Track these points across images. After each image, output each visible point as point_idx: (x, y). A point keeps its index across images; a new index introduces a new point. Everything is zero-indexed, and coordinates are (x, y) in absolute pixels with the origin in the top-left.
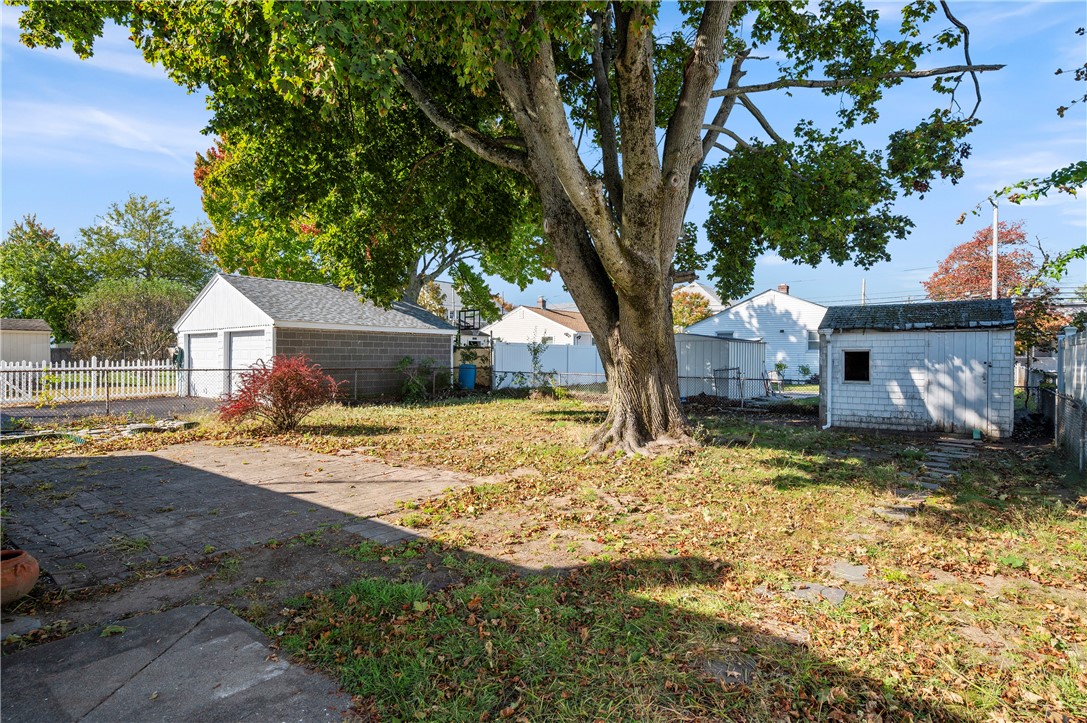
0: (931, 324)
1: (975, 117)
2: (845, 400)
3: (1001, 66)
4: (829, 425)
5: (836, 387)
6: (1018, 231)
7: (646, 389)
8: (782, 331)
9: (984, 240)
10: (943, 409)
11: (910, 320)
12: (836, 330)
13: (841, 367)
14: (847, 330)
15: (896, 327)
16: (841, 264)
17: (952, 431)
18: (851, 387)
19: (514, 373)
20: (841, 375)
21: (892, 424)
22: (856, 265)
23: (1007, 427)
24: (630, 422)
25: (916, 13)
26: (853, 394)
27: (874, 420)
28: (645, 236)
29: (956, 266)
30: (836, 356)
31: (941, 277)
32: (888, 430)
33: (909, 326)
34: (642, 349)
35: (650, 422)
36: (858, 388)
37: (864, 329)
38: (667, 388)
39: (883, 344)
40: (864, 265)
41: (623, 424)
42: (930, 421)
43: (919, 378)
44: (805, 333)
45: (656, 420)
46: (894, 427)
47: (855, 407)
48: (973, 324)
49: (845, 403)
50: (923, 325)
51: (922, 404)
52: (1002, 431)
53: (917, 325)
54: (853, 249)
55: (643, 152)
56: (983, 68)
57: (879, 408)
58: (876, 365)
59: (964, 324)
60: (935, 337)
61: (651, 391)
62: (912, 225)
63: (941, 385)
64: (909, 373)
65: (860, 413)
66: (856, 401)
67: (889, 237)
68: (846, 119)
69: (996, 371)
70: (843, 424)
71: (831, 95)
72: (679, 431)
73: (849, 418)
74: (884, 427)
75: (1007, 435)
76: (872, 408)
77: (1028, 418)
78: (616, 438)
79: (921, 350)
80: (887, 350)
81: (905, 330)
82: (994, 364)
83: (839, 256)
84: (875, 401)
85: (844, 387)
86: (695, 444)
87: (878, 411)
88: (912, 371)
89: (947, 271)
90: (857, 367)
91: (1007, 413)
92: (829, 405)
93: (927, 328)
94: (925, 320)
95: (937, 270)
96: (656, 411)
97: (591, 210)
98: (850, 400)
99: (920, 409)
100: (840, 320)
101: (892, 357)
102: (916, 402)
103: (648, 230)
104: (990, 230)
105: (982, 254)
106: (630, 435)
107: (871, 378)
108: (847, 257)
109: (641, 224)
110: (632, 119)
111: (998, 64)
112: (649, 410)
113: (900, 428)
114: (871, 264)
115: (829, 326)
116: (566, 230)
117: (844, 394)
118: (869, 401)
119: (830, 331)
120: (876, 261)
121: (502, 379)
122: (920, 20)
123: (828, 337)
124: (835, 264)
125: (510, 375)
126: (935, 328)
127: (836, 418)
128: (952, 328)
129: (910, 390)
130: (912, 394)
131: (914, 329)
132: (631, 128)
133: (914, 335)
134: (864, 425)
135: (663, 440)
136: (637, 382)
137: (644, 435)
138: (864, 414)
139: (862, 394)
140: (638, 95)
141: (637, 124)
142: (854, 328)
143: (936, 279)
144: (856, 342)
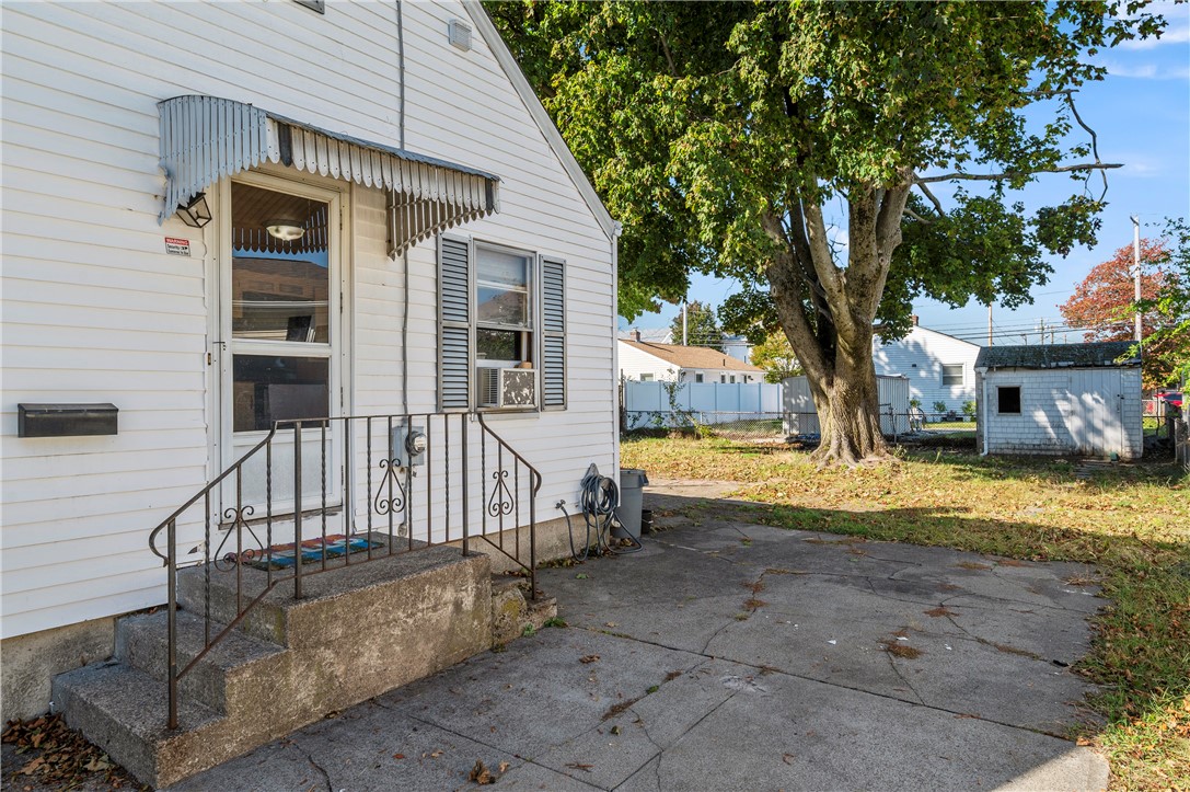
0: (1072, 363)
1: (1104, 200)
2: (999, 430)
3: (1121, 165)
4: (986, 452)
5: (991, 419)
7: (856, 419)
8: (914, 366)
9: (1125, 259)
11: (1054, 360)
12: (990, 369)
13: (995, 401)
14: (999, 369)
15: (1043, 366)
16: (988, 305)
17: (1093, 455)
18: (1005, 419)
19: (649, 413)
20: (995, 408)
21: (1041, 450)
22: (1003, 306)
23: (1137, 449)
24: (845, 444)
25: (1056, 131)
26: (1007, 425)
27: (1025, 447)
28: (864, 304)
29: (1095, 288)
30: (991, 391)
31: (1079, 300)
32: (1038, 455)
33: (1053, 364)
35: (859, 444)
36: (1011, 419)
37: (1015, 368)
38: (872, 417)
39: (1033, 380)
40: (1011, 306)
41: (840, 446)
42: (1073, 447)
43: (1062, 406)
44: (937, 368)
45: (865, 442)
46: (1043, 453)
47: (1009, 436)
48: (1107, 363)
49: (1000, 431)
50: (1065, 364)
51: (1067, 432)
52: (1134, 453)
53: (1061, 364)
54: (998, 292)
55: (868, 246)
56: (1108, 166)
57: (1029, 436)
58: (1025, 397)
59: (1100, 363)
60: (1075, 373)
61: (859, 420)
62: (1053, 271)
64: (1055, 405)
65: (1013, 441)
66: (1009, 430)
67: (1032, 280)
68: (996, 183)
69: (1127, 402)
70: (998, 451)
71: (983, 164)
72: (883, 451)
73: (1003, 446)
74: (1035, 452)
75: (1138, 456)
76: (1024, 436)
77: (1158, 443)
78: (836, 456)
79: (1065, 385)
80: (1035, 386)
81: (1050, 368)
82: (1126, 397)
83: (986, 296)
84: (1027, 431)
85: (999, 419)
86: (897, 461)
87: (1031, 439)
88: (1057, 403)
89: (1085, 294)
90: (1009, 400)
91: (1137, 438)
92: (986, 435)
93: (1069, 366)
94: (1068, 360)
95: (1074, 293)
96: (864, 436)
97: (835, 289)
98: (1004, 430)
99: (1065, 437)
100: (992, 359)
101: (1040, 391)
102: (1061, 431)
103: (867, 299)
104: (1131, 248)
105: (1123, 274)
106: (846, 453)
107: (1023, 408)
108: (993, 299)
109: (863, 295)
110: (861, 224)
111: (1119, 163)
112: (859, 435)
113: (1049, 453)
114: (1016, 305)
115: (984, 365)
116: (791, 295)
117: (999, 425)
118: (1021, 430)
119: (985, 369)
120: (1021, 302)
121: (635, 419)
122: (1059, 136)
123: (983, 375)
124: (983, 305)
125: (645, 415)
126: (1075, 366)
127: (992, 446)
128: (1090, 366)
129: (1056, 419)
130: (1058, 423)
131: (1058, 367)
132: (860, 230)
133: (1058, 373)
134: (1017, 452)
135: (871, 457)
136: (849, 413)
137: (857, 455)
138: (1017, 441)
139: (1014, 425)
140: (867, 208)
142: (1006, 367)
143: (1074, 303)
144: (1008, 378)
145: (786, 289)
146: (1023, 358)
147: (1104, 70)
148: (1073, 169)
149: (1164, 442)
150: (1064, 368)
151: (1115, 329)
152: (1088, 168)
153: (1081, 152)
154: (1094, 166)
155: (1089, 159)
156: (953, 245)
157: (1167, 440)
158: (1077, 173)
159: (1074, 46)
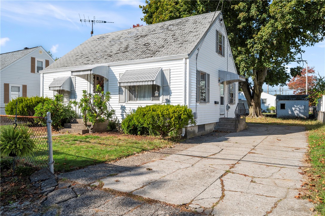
1: (303, 67)
3: (306, 61)
4: (278, 117)
6: (313, 70)
7: (257, 109)
9: (304, 72)
10: (297, 114)
12: (279, 100)
14: (281, 100)
15: (290, 99)
17: (299, 118)
18: (282, 110)
20: (280, 108)
21: (289, 117)
22: (280, 86)
24: (255, 114)
30: (279, 105)
31: (292, 82)
33: (292, 99)
34: (257, 103)
37: (284, 100)
38: (260, 109)
39: (288, 102)
40: (282, 86)
41: (254, 114)
42: (295, 116)
43: (293, 109)
45: (259, 114)
48: (302, 99)
52: (307, 117)
56: (304, 61)
58: (286, 106)
60: (296, 101)
63: (297, 110)
67: (287, 81)
72: (262, 115)
73: (281, 116)
78: (253, 116)
79: (294, 103)
84: (286, 113)
86: (265, 117)
88: (292, 107)
89: (294, 81)
90: (283, 106)
91: (308, 114)
92: (278, 114)
94: (295, 98)
96: (258, 112)
99: (294, 114)
100: (279, 98)
101: (289, 105)
106: (255, 115)
107: (285, 108)
109: (260, 85)
113: (291, 117)
116: (245, 85)
117: (281, 112)
120: (284, 85)
123: (277, 101)
124: (276, 86)
128: (299, 100)
130: (292, 111)
131: (293, 100)
133: (293, 101)
134: (284, 117)
135: (260, 116)
137: (257, 116)
138: (284, 115)
139: (284, 112)
141: (262, 73)
144: (282, 102)
145: (244, 83)
146: (286, 97)
147: (305, 51)
148: (297, 61)
149: (312, 115)
150: (294, 100)
151: (301, 90)
152: (300, 61)
153: (299, 59)
154: (301, 61)
155: (301, 60)
156: (274, 75)
157: (313, 115)
158: (298, 62)
159: (300, 45)
